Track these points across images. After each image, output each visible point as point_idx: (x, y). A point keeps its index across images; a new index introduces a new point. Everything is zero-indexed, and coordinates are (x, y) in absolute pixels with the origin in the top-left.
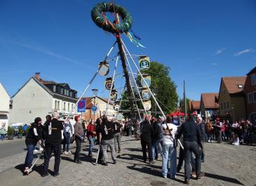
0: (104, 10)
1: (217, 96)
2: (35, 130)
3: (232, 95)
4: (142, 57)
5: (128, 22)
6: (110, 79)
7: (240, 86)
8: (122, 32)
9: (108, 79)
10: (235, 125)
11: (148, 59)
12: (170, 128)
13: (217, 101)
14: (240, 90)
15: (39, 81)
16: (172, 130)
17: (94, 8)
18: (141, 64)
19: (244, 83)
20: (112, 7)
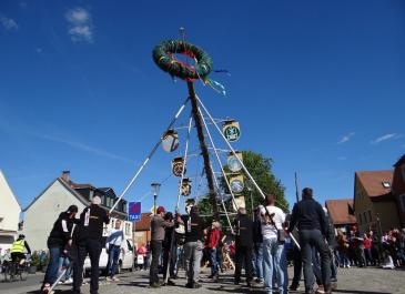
0: (172, 50)
1: (351, 203)
2: (64, 223)
3: (375, 199)
4: (227, 123)
5: (206, 64)
6: (180, 159)
7: (387, 185)
8: (197, 77)
9: (176, 160)
10: (385, 238)
11: (236, 125)
12: (271, 212)
13: (351, 211)
14: (387, 191)
15: (68, 185)
16: (273, 215)
17: (157, 47)
18: (227, 133)
19: (391, 181)
20: (182, 46)
